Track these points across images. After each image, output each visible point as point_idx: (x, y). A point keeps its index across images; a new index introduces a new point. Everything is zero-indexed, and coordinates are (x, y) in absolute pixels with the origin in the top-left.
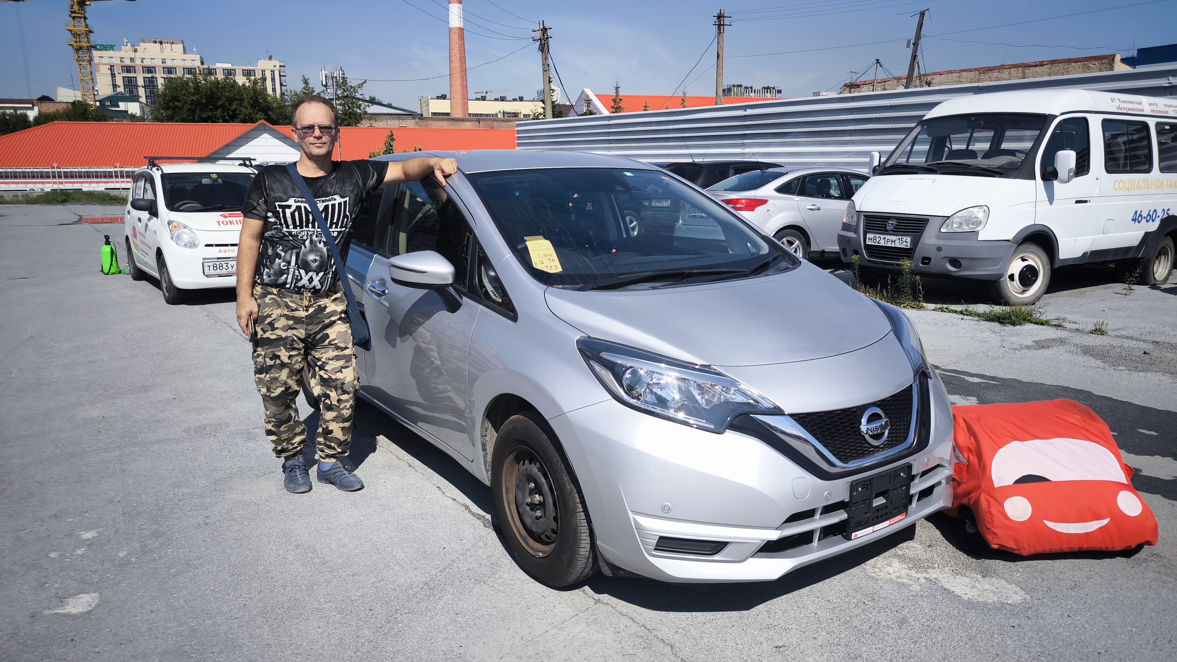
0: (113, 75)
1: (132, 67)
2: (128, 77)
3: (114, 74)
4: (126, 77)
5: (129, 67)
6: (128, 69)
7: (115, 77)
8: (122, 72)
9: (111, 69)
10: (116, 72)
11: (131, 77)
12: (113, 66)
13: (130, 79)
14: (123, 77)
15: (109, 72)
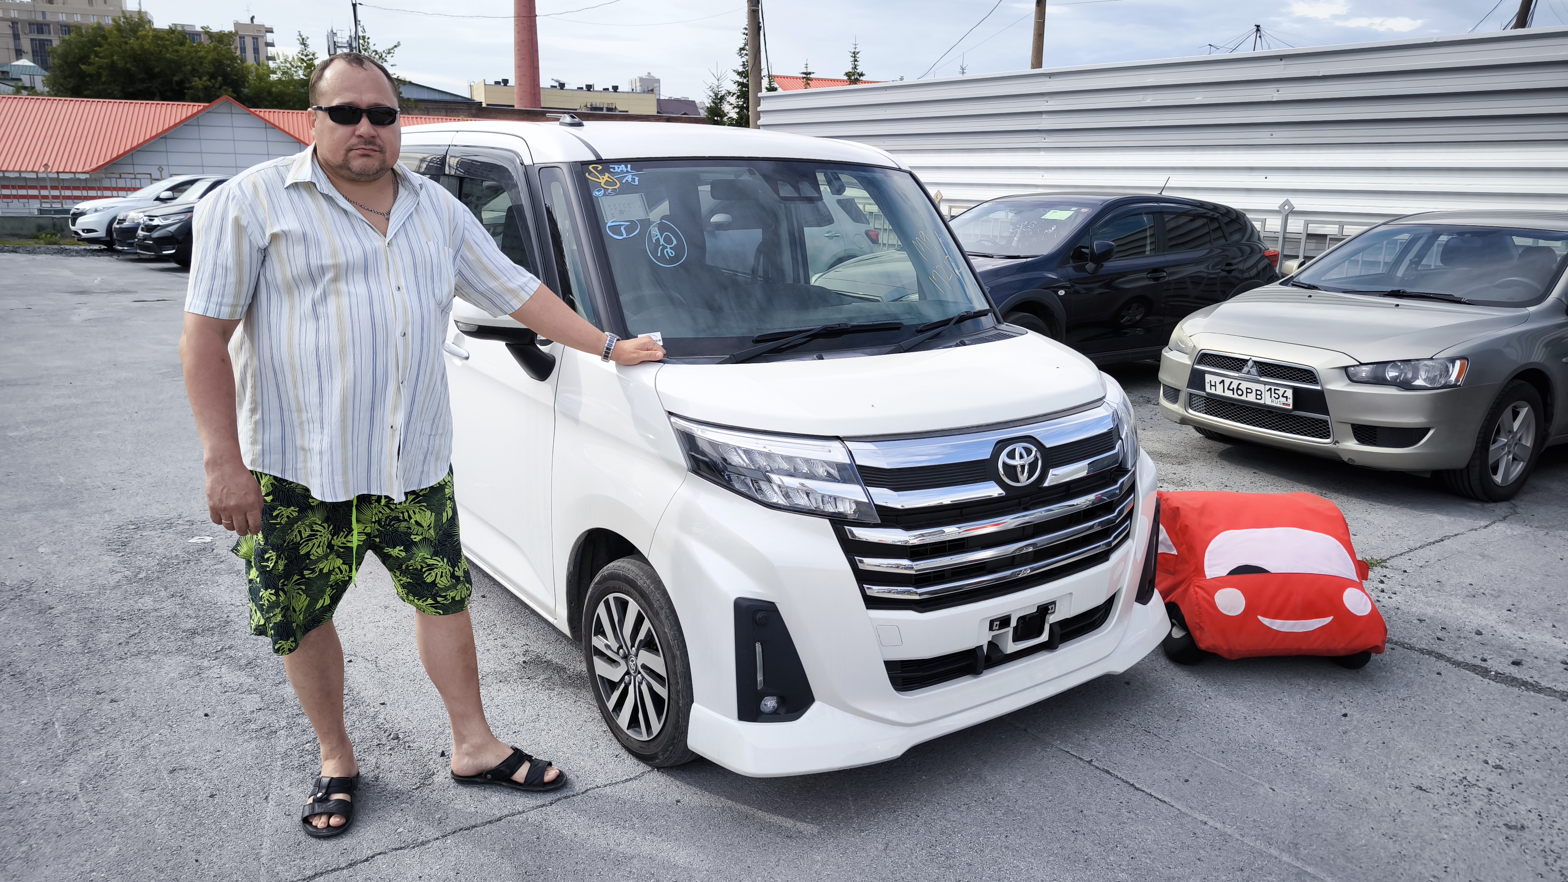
0: (16, 37)
1: (45, 25)
2: (40, 40)
3: (18, 35)
4: (35, 40)
5: (41, 24)
6: (40, 27)
7: (19, 39)
8: (31, 32)
9: (13, 27)
10: (20, 33)
11: (43, 40)
12: (17, 23)
13: (43, 43)
14: (32, 40)
15: (10, 32)
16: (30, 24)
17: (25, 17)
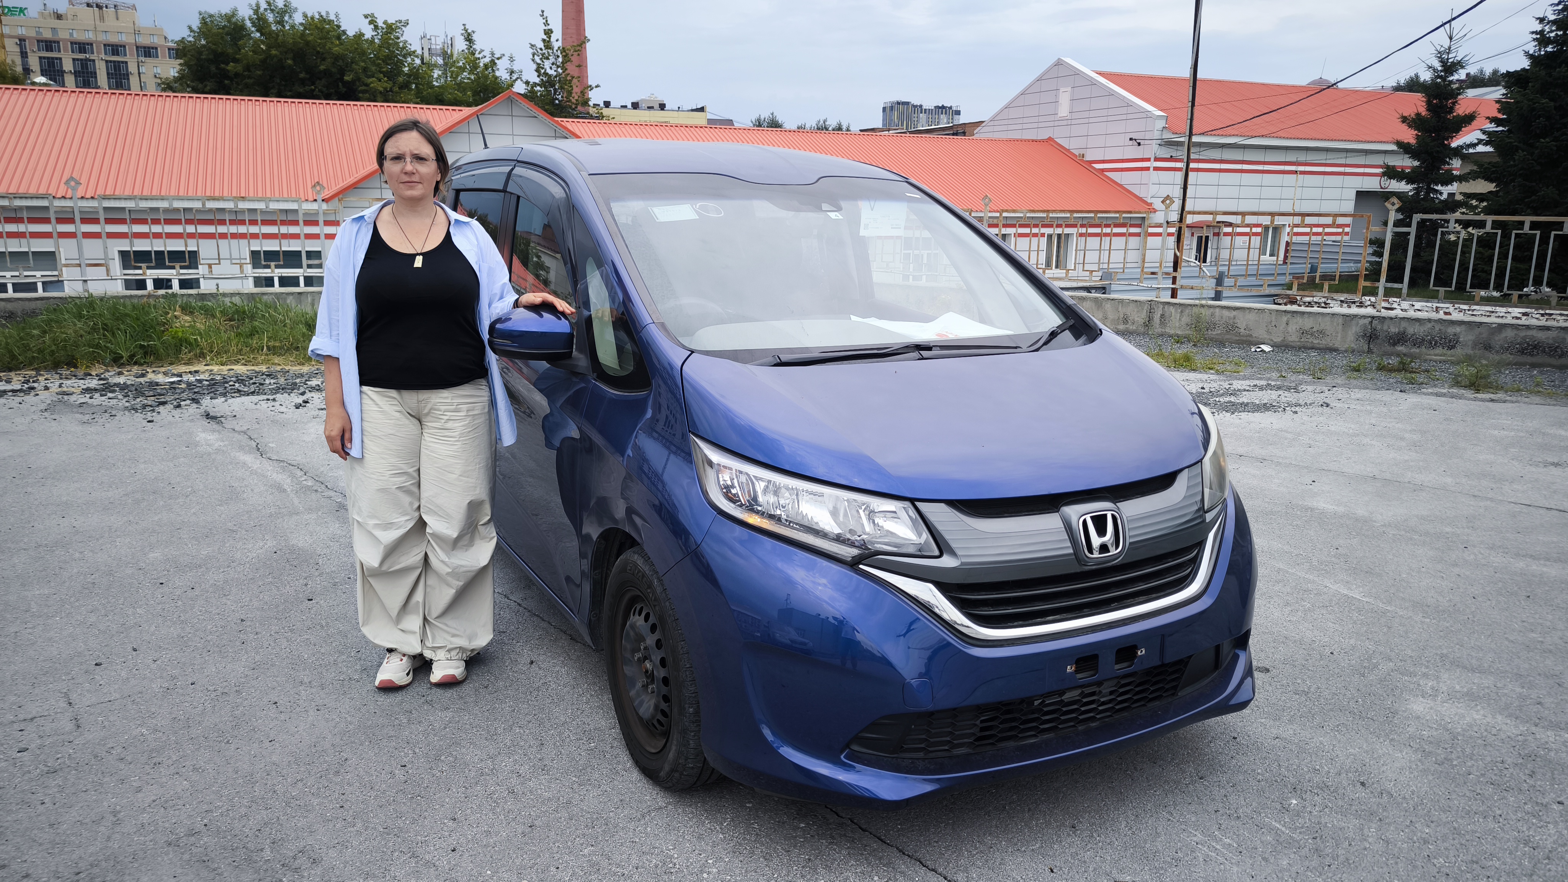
0: (24, 55)
2: (48, 58)
3: (26, 53)
4: (44, 58)
5: (50, 42)
6: (49, 45)
7: (27, 57)
9: (20, 45)
11: (53, 58)
12: (25, 40)
13: (52, 61)
14: (40, 58)
15: (18, 49)
16: (38, 41)
17: (32, 34)
